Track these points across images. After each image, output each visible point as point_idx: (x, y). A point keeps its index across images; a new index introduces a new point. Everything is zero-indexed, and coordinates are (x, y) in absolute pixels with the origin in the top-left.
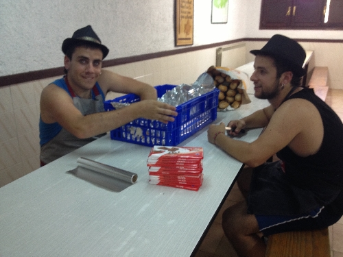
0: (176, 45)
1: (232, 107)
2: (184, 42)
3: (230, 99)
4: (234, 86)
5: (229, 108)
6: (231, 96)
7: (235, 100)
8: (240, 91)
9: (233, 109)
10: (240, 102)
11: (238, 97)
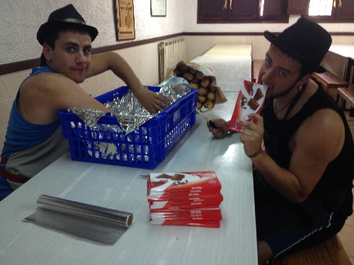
0: (117, 40)
1: (206, 107)
2: (126, 36)
3: (202, 99)
4: (205, 84)
5: (203, 109)
6: (203, 95)
7: (207, 100)
8: (213, 90)
9: (207, 109)
10: (214, 102)
11: (211, 96)
